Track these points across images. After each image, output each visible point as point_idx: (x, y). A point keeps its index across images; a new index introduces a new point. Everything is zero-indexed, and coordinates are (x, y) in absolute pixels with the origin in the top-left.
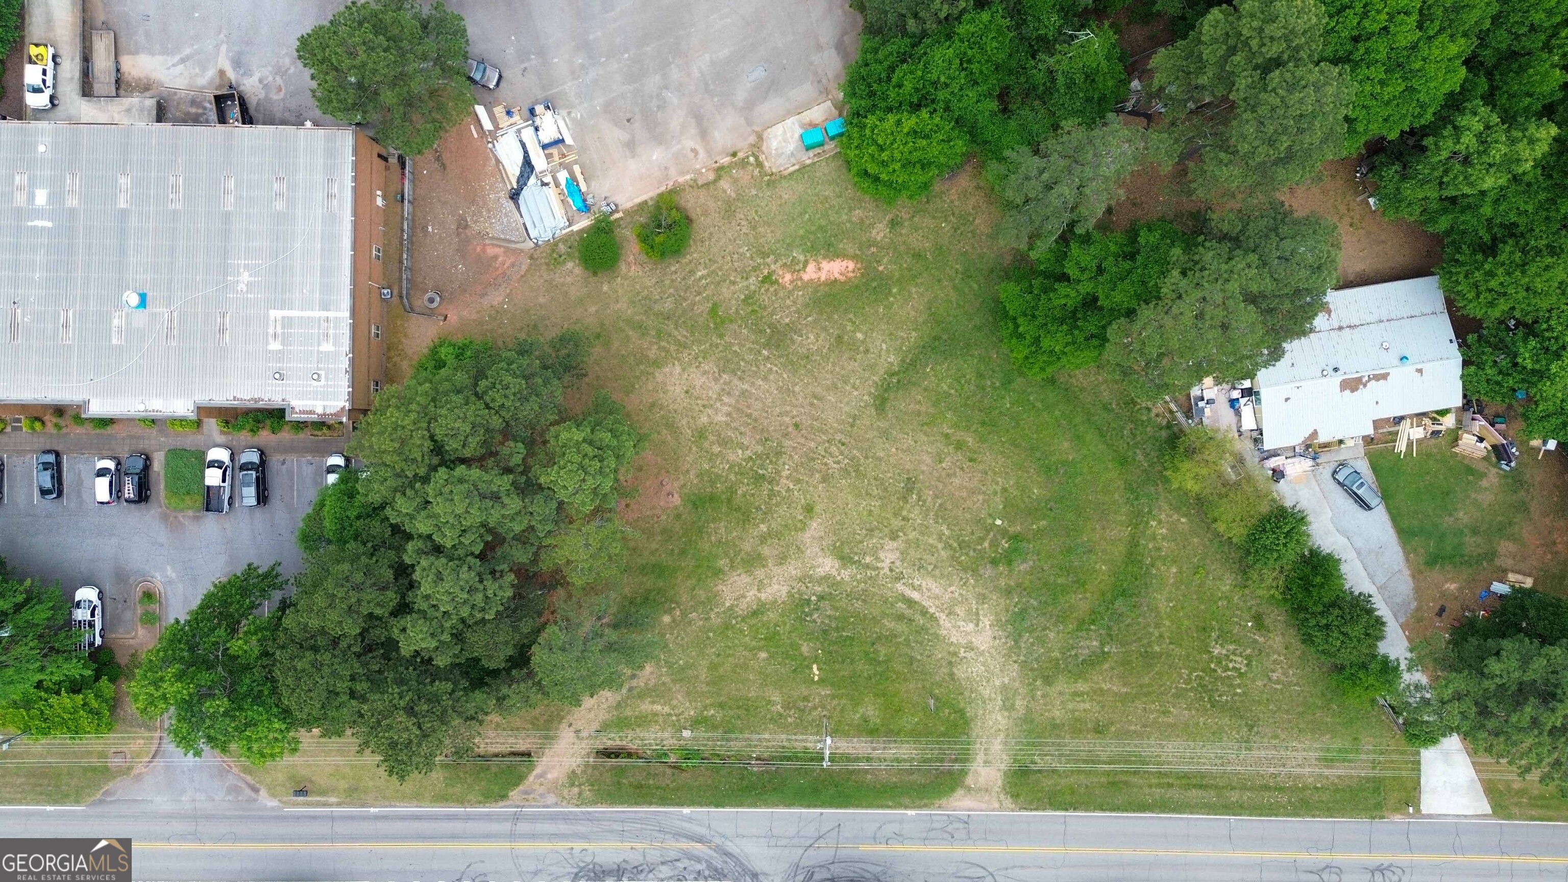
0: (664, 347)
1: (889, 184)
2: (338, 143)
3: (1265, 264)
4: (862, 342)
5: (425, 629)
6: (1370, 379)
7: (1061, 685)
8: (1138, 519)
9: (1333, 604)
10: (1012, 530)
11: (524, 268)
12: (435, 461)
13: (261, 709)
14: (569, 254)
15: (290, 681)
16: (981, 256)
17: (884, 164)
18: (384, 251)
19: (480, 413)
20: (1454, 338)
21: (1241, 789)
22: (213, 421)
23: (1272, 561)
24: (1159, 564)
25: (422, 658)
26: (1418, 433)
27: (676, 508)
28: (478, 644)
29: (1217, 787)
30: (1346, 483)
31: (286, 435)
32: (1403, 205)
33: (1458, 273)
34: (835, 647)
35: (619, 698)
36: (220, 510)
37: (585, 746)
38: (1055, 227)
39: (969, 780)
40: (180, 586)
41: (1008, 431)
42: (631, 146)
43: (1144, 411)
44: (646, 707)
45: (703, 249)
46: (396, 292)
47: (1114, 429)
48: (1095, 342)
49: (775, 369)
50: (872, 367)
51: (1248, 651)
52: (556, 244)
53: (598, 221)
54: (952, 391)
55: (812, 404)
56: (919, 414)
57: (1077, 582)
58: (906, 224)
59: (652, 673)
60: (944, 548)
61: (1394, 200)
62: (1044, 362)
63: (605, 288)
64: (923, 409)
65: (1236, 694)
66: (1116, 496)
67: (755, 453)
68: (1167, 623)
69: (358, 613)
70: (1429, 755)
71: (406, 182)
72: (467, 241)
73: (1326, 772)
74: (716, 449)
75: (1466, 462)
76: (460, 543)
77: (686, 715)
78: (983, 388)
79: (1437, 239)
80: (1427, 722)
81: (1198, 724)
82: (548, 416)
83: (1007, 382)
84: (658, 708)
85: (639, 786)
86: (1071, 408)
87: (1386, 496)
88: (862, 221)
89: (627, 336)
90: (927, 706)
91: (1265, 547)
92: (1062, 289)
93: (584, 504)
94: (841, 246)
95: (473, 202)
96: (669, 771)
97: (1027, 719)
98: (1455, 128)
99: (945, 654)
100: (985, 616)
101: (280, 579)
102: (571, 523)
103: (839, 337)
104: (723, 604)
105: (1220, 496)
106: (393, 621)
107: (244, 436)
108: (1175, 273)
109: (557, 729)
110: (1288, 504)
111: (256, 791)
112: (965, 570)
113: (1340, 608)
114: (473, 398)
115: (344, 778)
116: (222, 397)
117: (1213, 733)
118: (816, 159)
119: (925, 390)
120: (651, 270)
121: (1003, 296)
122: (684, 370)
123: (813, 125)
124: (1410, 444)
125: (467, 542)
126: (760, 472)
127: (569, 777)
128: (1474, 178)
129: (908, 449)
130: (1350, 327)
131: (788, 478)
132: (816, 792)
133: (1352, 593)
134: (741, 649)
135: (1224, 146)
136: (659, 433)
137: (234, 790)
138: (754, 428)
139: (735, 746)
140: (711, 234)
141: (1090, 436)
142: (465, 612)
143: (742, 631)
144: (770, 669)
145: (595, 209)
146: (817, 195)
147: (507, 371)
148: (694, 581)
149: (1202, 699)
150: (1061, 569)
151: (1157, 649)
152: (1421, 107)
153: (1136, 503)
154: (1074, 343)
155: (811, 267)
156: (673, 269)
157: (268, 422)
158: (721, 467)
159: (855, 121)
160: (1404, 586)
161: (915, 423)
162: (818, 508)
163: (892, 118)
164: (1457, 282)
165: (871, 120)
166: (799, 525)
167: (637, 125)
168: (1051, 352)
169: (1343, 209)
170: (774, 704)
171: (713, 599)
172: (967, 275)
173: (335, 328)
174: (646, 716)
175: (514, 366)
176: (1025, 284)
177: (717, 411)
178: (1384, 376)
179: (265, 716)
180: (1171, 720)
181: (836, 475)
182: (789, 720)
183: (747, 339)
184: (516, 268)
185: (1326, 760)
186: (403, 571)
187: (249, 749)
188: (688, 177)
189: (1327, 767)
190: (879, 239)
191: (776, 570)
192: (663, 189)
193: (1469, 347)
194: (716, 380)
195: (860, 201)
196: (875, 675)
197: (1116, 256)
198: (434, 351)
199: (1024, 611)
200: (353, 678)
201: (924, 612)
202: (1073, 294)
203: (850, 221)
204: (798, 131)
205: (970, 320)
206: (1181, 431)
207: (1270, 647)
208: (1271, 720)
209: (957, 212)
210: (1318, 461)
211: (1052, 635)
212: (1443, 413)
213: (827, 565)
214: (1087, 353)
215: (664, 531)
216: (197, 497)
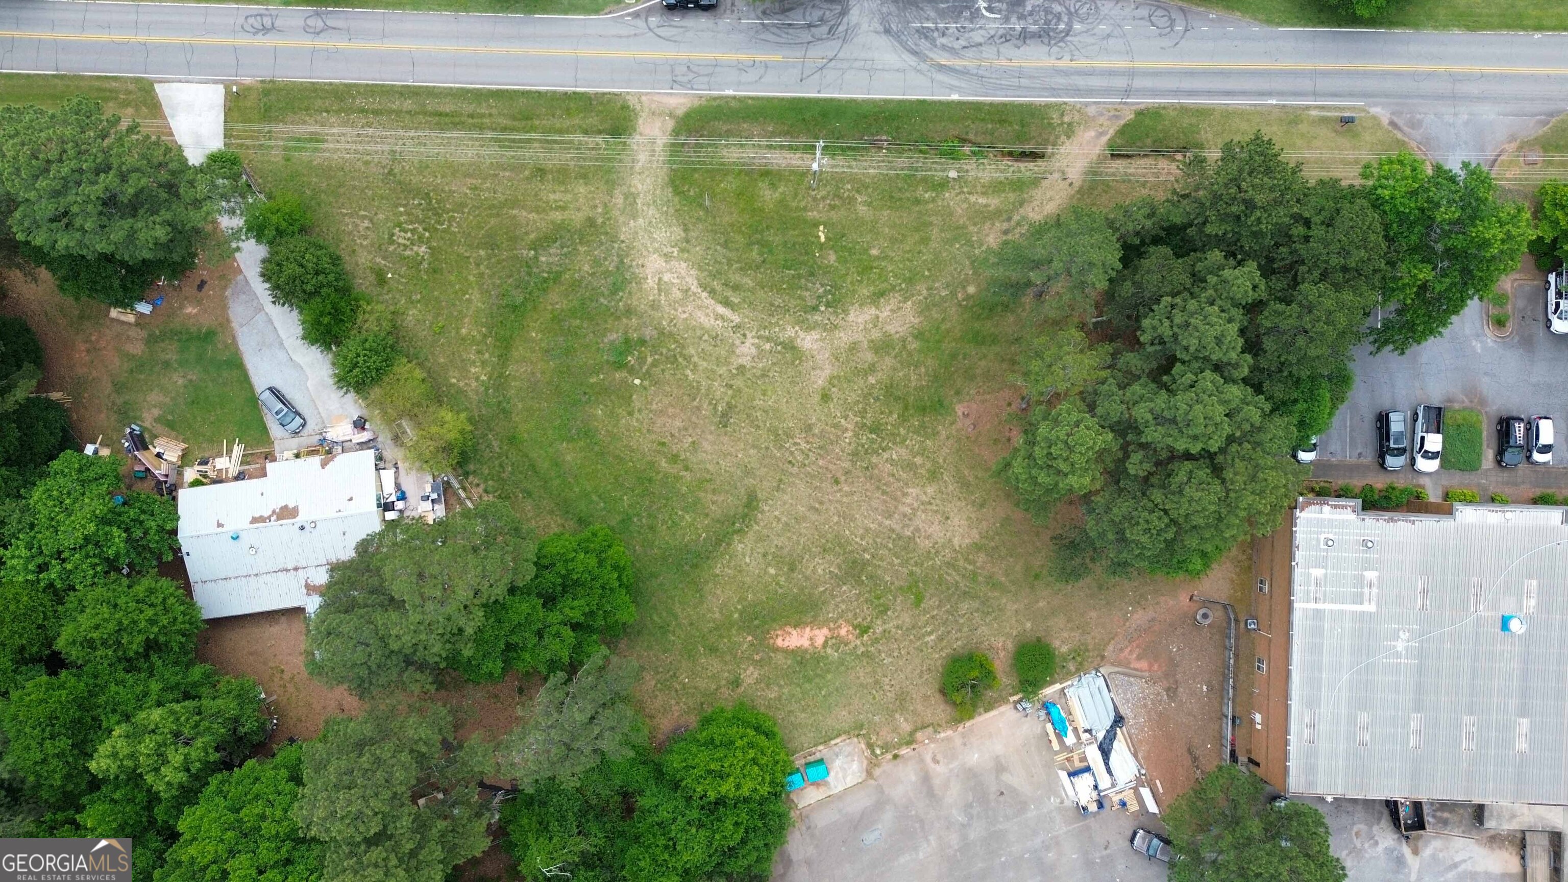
0: (970, 563)
1: (746, 724)
2: (1303, 780)
3: (382, 639)
4: (769, 565)
5: (1235, 288)
6: (269, 518)
7: (577, 218)
8: (499, 382)
9: (311, 294)
10: (624, 374)
11: (1110, 648)
12: (1220, 459)
13: (1402, 209)
14: (1065, 660)
15: (1373, 237)
16: (650, 647)
17: (751, 745)
18: (1253, 667)
19: (1175, 506)
20: (185, 557)
21: (401, 111)
22: (1432, 499)
23: (370, 339)
24: (478, 337)
25: (1235, 258)
26: (221, 463)
27: (960, 402)
28: (1179, 272)
29: (425, 113)
30: (292, 415)
31: (1357, 483)
32: (236, 693)
33: (184, 623)
34: (802, 258)
35: (1021, 211)
36: (1428, 408)
37: (1056, 164)
38: (585, 678)
39: (670, 124)
40: (1467, 332)
41: (626, 472)
42: (1000, 768)
43: (490, 489)
44: (994, 202)
45: (929, 662)
46: (1242, 625)
47: (521, 473)
48: (545, 562)
49: (858, 540)
50: (760, 539)
51: (391, 248)
52: (1078, 670)
53: (1035, 693)
54: (680, 513)
55: (821, 503)
56: (714, 491)
57: (560, 321)
58: (724, 682)
59: (987, 235)
60: (691, 356)
61: (243, 697)
62: (593, 542)
63: (1029, 625)
64: (710, 496)
65: (404, 206)
66: (520, 406)
67: (879, 454)
68: (471, 278)
69: (1300, 305)
70: (216, 144)
71: (1229, 736)
72: (1166, 675)
73: (318, 129)
74: (918, 460)
75: (174, 434)
76: (1196, 375)
77: (953, 193)
78: (649, 516)
79: (201, 657)
80: (223, 178)
81: (443, 177)
82: (1103, 501)
83: (626, 520)
84: (982, 200)
85: (1002, 122)
86: (563, 494)
87: (253, 401)
88: (768, 686)
89: (1007, 576)
90: (711, 200)
91: (377, 353)
92: (576, 616)
93: (1068, 411)
94: (789, 662)
95: (1160, 714)
96: (971, 136)
97: (611, 185)
98: (188, 770)
99: (693, 250)
100: (652, 289)
101: (1371, 339)
102: (1081, 393)
103: (792, 570)
104: (914, 304)
105: (419, 405)
106: (1264, 296)
107: (1401, 482)
108: (469, 631)
109: (1084, 181)
110: (352, 396)
111: (1392, 124)
112: (671, 335)
113: (304, 291)
114: (1181, 520)
115: (1302, 135)
116: (1427, 524)
117: (427, 167)
118: (813, 750)
119: (707, 515)
120: (982, 643)
121: (633, 608)
122: (950, 541)
123: (816, 784)
124: (230, 452)
125: (1189, 375)
126: (874, 436)
127: (1073, 132)
128: (171, 719)
129: (725, 455)
130: (287, 570)
131: (847, 429)
132: (824, 114)
133: (291, 306)
134: (896, 259)
135: (421, 758)
136: (977, 477)
137: (1415, 124)
138: (880, 481)
139: (902, 162)
140: (921, 677)
141: (544, 465)
142: (1192, 305)
143: (895, 276)
144: (868, 238)
145: (1038, 705)
146: (813, 714)
147: (1144, 548)
148: (943, 327)
149: (438, 202)
150: (576, 334)
151: (482, 253)
152: (221, 791)
153: (501, 398)
154: (566, 561)
155: (820, 641)
156: (959, 643)
157: (1376, 497)
158: (914, 441)
159: (779, 789)
160: (237, 312)
161: (718, 482)
162: (817, 398)
163: (745, 792)
164: (184, 614)
165: (765, 790)
166: (836, 382)
167: (993, 789)
168: (586, 553)
169: (291, 688)
170: (864, 203)
171: (924, 309)
172: (664, 629)
173: (1308, 592)
174: (994, 192)
175: (1137, 552)
176: (611, 620)
177: (917, 498)
178: (255, 520)
179: (1398, 202)
180: (469, 181)
181: (797, 432)
182: (849, 187)
183: (886, 570)
184: (1119, 646)
185: (317, 141)
186: (1253, 346)
187: (1414, 170)
188: (942, 735)
189: (318, 134)
190: (751, 668)
191: (859, 337)
192: (968, 724)
193: (171, 548)
194: (917, 530)
195: (769, 707)
196: (763, 230)
197: (525, 648)
198: (1207, 566)
199: (614, 292)
200: (1307, 239)
201: (712, 292)
202: (567, 611)
203: (780, 686)
204: (830, 779)
205: (661, 584)
206: (454, 469)
207: (370, 252)
208: (371, 179)
209: (673, 693)
210: (318, 437)
211: (586, 268)
212: (196, 483)
213: (808, 341)
214: (554, 551)
215: (972, 378)
216: (1450, 422)
